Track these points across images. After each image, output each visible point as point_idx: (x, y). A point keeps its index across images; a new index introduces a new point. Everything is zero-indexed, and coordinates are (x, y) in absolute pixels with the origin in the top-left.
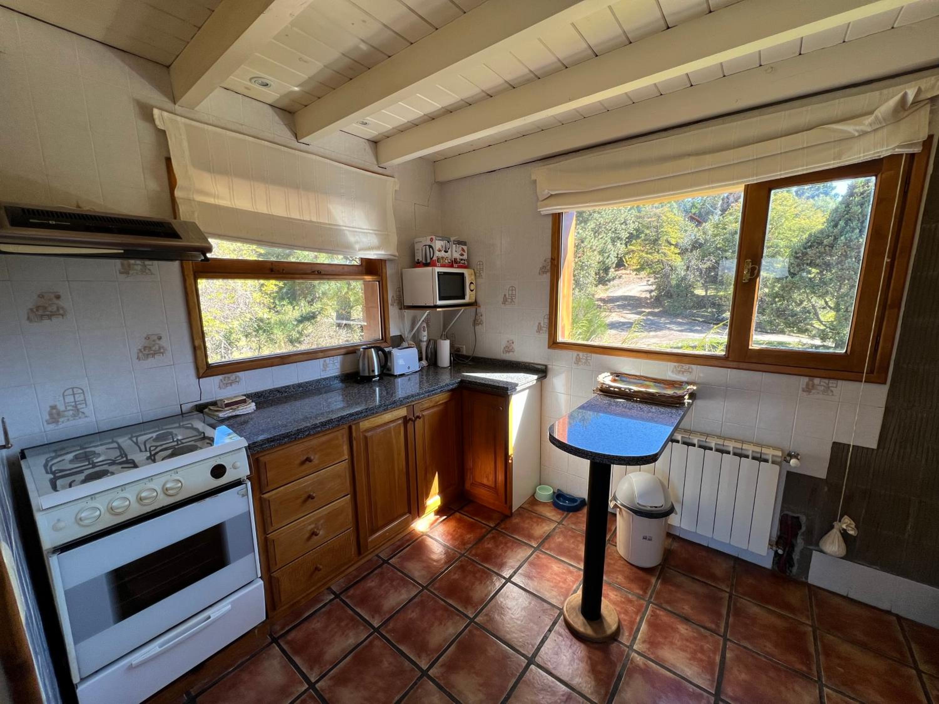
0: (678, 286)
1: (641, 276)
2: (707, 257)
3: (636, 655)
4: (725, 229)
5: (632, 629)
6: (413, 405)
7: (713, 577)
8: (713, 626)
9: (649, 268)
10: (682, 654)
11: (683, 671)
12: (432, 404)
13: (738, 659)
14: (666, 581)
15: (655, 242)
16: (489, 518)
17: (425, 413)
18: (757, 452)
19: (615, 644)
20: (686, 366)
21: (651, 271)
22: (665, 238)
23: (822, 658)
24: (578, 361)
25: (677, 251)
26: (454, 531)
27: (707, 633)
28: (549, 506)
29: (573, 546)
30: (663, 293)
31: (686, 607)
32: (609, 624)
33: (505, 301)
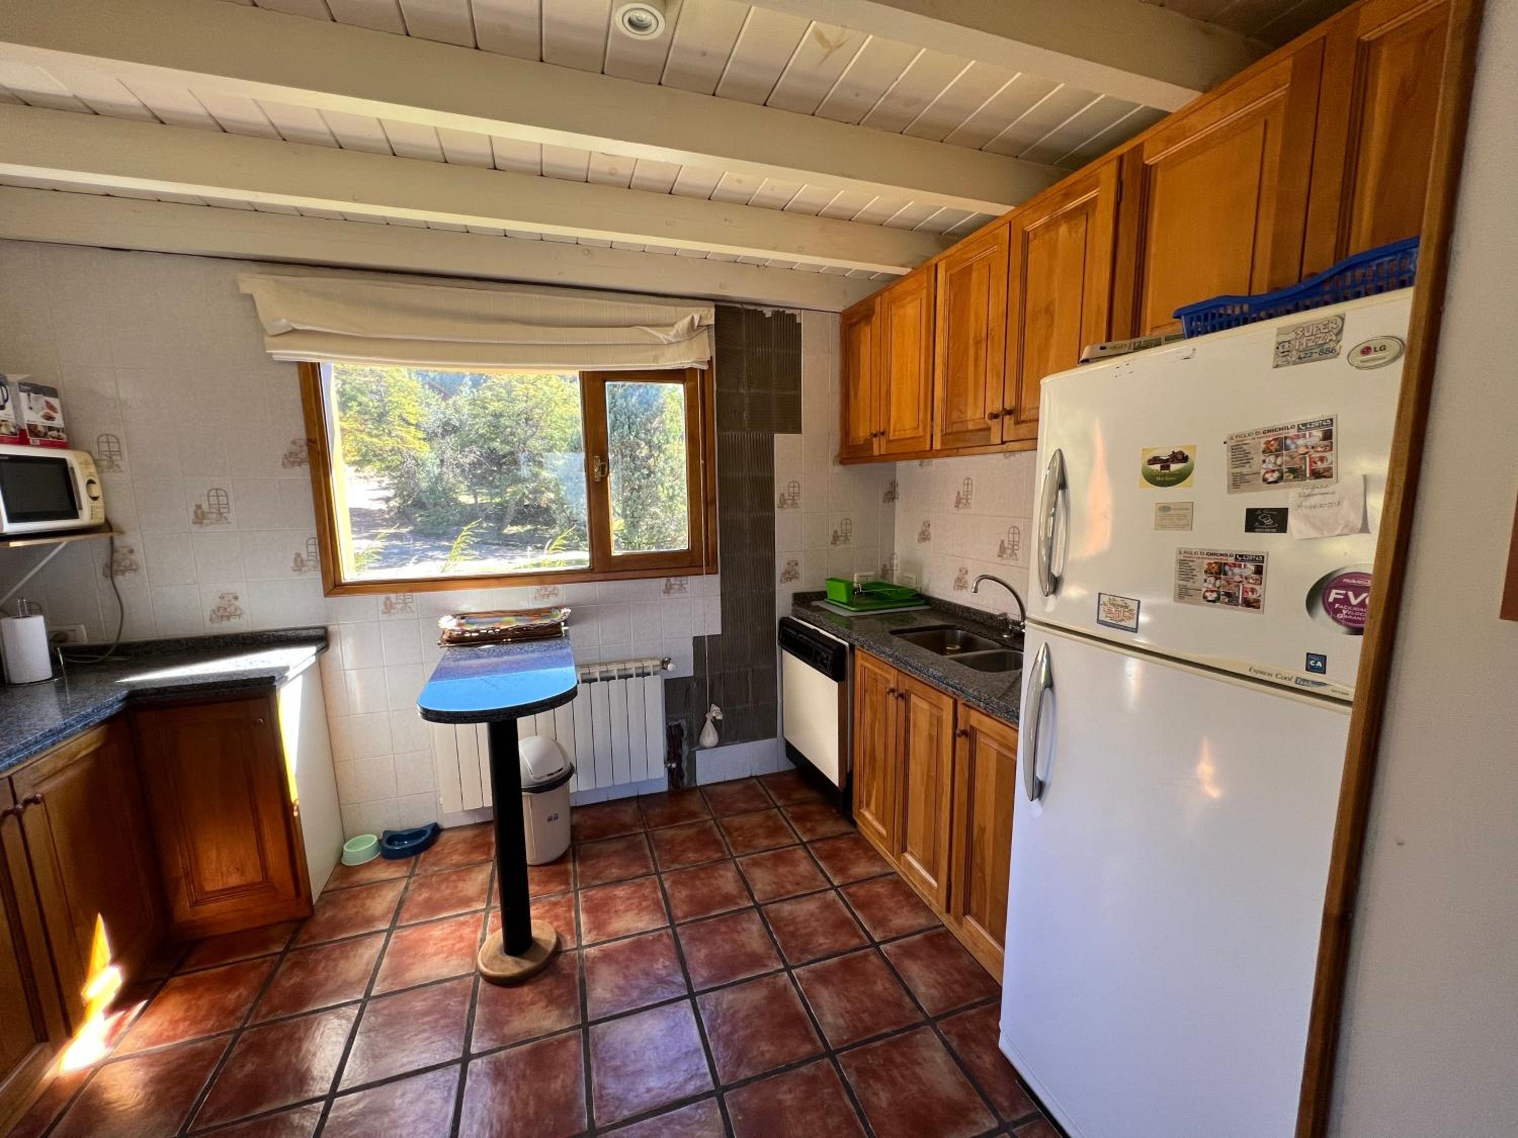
0: (432, 491)
1: (366, 474)
2: (468, 447)
3: (588, 950)
4: (486, 408)
5: (571, 929)
6: (10, 778)
7: (625, 827)
8: (644, 871)
9: (379, 460)
10: (630, 915)
11: (637, 929)
12: (60, 764)
13: (674, 883)
14: (583, 860)
15: (381, 418)
16: (263, 944)
17: (46, 787)
18: (639, 668)
19: (561, 958)
20: (550, 588)
21: (383, 466)
22: (397, 412)
23: (727, 839)
24: (389, 608)
25: (421, 435)
26: (187, 1010)
27: (642, 880)
28: (379, 864)
29: (448, 891)
30: (409, 502)
31: (614, 870)
32: (546, 941)
33: (200, 517)
